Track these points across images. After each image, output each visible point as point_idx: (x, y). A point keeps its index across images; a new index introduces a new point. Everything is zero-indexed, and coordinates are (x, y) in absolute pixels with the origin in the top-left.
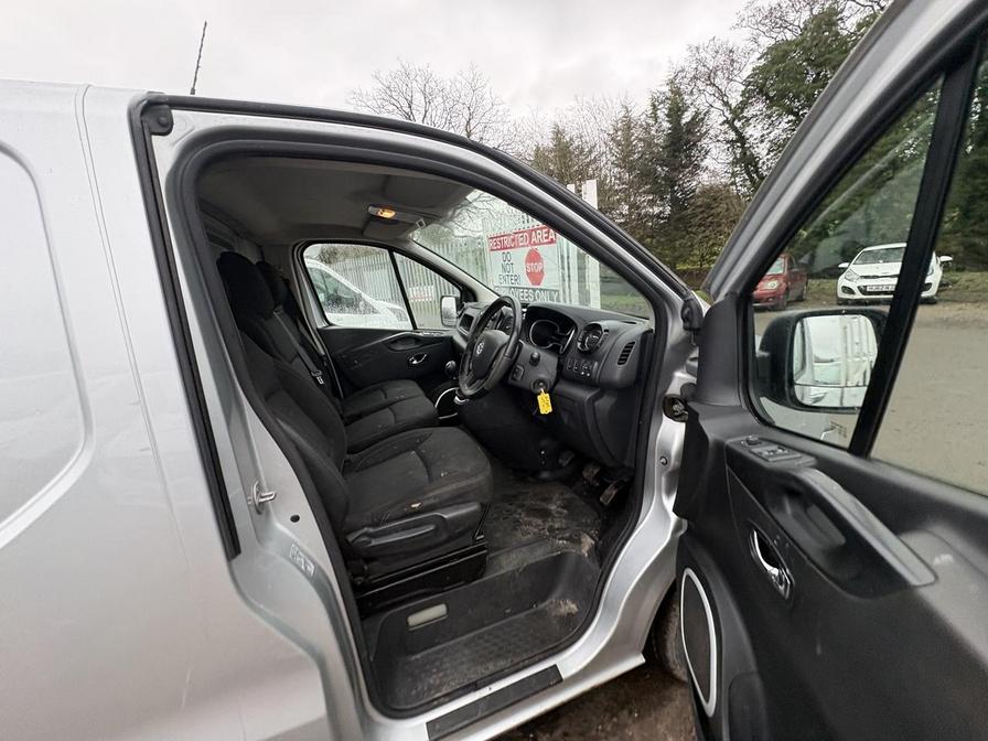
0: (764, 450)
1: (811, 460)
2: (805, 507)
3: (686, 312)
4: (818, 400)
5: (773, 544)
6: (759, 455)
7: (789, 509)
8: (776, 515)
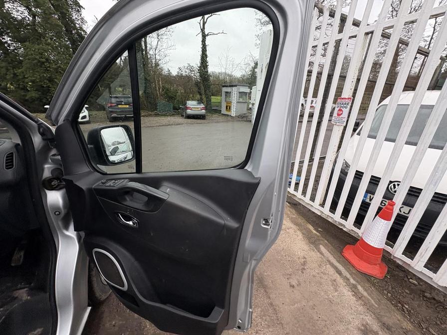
0: (111, 183)
1: (127, 180)
2: (132, 195)
3: (41, 130)
4: (126, 158)
5: (128, 213)
6: (110, 186)
7: (128, 199)
8: (125, 203)
